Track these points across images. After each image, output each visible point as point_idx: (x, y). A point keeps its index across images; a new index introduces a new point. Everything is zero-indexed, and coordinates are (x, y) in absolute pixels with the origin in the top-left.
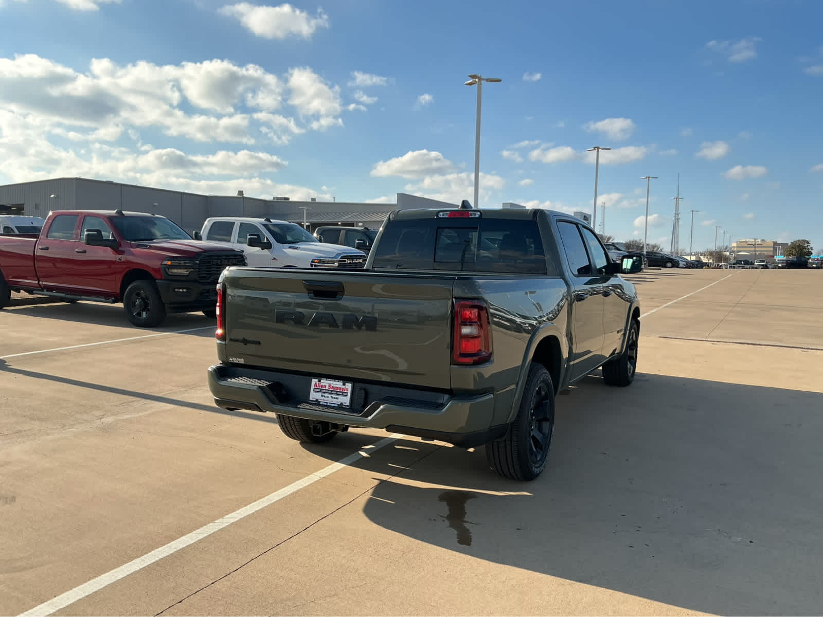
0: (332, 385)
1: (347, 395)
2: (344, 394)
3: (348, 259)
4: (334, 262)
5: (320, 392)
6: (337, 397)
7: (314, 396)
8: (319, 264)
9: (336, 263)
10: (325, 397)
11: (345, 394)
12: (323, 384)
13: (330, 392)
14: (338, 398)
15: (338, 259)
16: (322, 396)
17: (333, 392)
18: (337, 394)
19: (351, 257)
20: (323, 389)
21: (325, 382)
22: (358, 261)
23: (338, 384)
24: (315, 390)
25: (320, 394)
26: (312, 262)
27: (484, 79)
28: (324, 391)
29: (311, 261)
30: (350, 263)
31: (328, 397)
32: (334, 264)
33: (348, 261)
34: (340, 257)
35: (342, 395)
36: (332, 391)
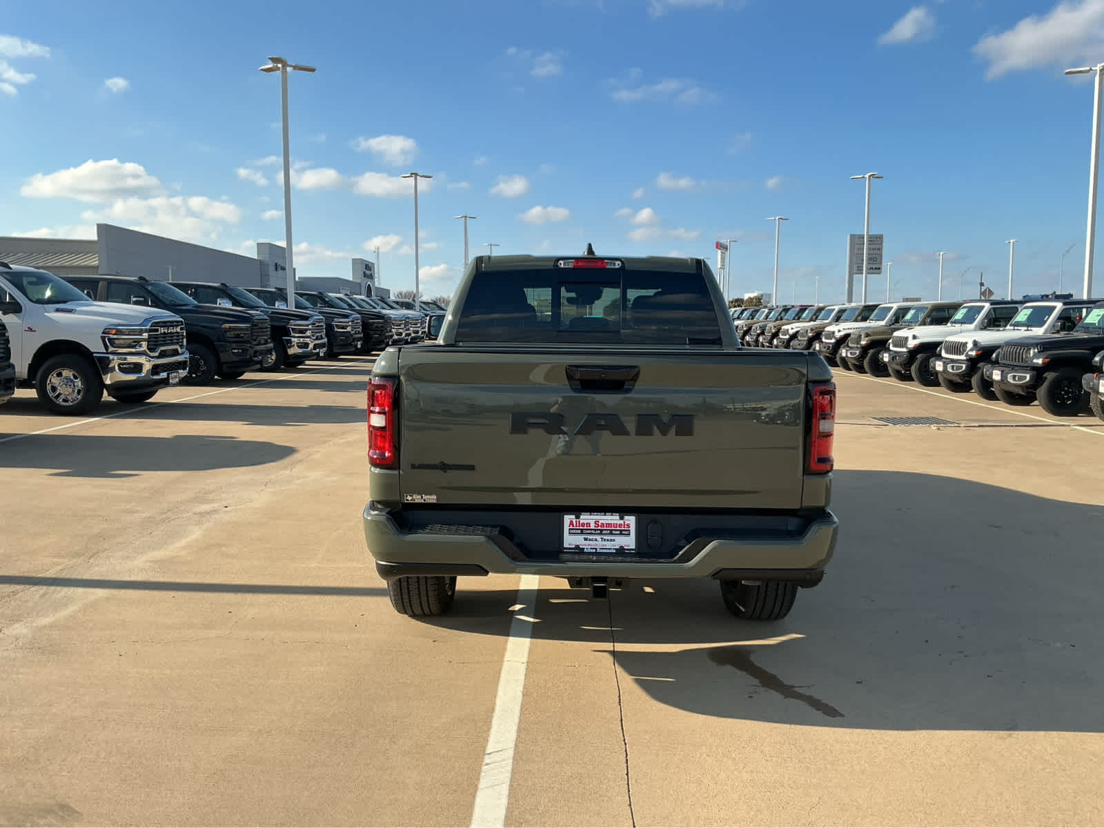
0: (601, 522)
1: (629, 534)
2: (624, 532)
3: (161, 327)
4: (141, 332)
5: (582, 533)
6: (613, 538)
7: (570, 541)
8: (115, 337)
9: (144, 334)
10: (590, 540)
11: (626, 533)
12: (585, 522)
13: (599, 532)
14: (614, 540)
15: (148, 327)
16: (586, 539)
17: (604, 532)
18: (611, 533)
19: (165, 324)
20: (586, 529)
21: (586, 518)
22: (175, 331)
23: (613, 519)
24: (572, 531)
25: (582, 537)
26: (103, 333)
27: (290, 66)
28: (589, 532)
29: (102, 331)
30: (164, 333)
31: (596, 540)
32: (141, 335)
33: (162, 330)
34: (150, 325)
35: (621, 534)
36: (601, 530)
